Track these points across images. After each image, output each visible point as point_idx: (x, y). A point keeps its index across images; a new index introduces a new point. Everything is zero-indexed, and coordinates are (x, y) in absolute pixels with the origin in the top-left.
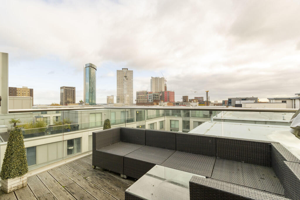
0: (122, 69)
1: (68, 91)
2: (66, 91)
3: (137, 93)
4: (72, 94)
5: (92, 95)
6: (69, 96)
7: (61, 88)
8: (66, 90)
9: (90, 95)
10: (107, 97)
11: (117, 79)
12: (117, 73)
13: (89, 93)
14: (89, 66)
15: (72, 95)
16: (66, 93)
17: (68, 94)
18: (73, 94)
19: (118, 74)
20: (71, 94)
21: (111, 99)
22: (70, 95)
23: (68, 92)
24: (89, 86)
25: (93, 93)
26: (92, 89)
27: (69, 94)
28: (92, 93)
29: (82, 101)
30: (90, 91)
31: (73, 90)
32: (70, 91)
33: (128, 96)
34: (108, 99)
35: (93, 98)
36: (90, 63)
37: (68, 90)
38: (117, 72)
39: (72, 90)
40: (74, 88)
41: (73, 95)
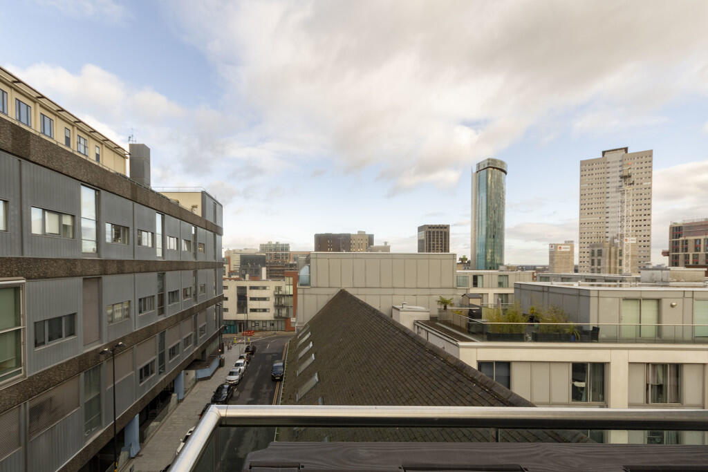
0: (604, 153)
1: (434, 236)
2: (430, 235)
3: (670, 228)
4: (442, 241)
5: (494, 242)
6: (436, 246)
7: (420, 229)
8: (430, 232)
9: (489, 244)
10: (551, 246)
11: (581, 190)
12: (582, 171)
13: (487, 237)
14: (486, 166)
15: (442, 244)
16: (430, 241)
17: (434, 241)
18: (445, 241)
19: (584, 173)
20: (440, 243)
21: (563, 252)
22: (438, 244)
23: (434, 238)
24: (487, 220)
25: (496, 236)
26: (495, 226)
27: (435, 243)
28: (494, 237)
29: (466, 259)
30: (489, 233)
31: (445, 233)
32: (437, 236)
33: (631, 240)
34: (552, 255)
35: (496, 251)
36: (489, 159)
37: (434, 232)
38: (581, 165)
39: (441, 232)
40: (447, 227)
41: (445, 244)
